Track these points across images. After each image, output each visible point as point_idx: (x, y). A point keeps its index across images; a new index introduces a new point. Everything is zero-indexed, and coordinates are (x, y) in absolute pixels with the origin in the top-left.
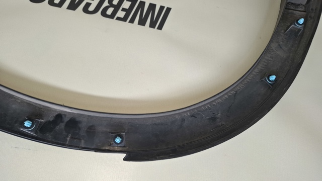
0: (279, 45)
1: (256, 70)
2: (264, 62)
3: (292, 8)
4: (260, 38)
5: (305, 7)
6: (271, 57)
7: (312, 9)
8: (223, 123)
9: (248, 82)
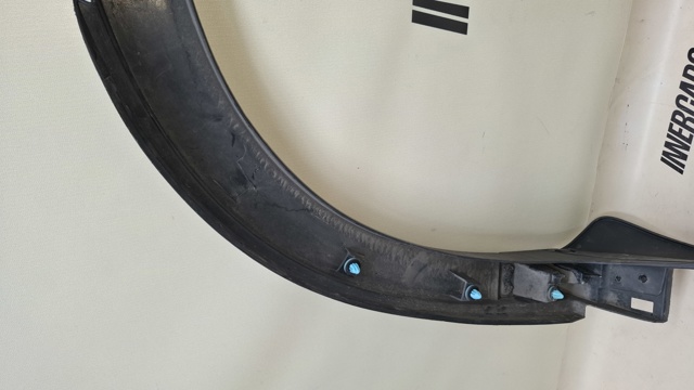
0: (425, 266)
1: (365, 237)
2: (385, 249)
3: (504, 274)
4: (434, 230)
5: (508, 296)
6: (397, 258)
7: (504, 308)
8: (238, 199)
9: (338, 227)
